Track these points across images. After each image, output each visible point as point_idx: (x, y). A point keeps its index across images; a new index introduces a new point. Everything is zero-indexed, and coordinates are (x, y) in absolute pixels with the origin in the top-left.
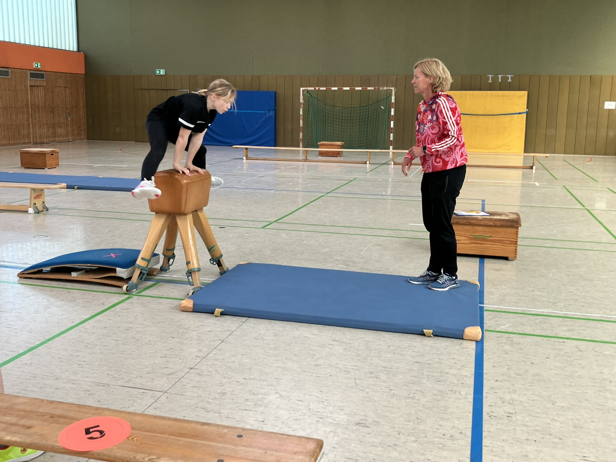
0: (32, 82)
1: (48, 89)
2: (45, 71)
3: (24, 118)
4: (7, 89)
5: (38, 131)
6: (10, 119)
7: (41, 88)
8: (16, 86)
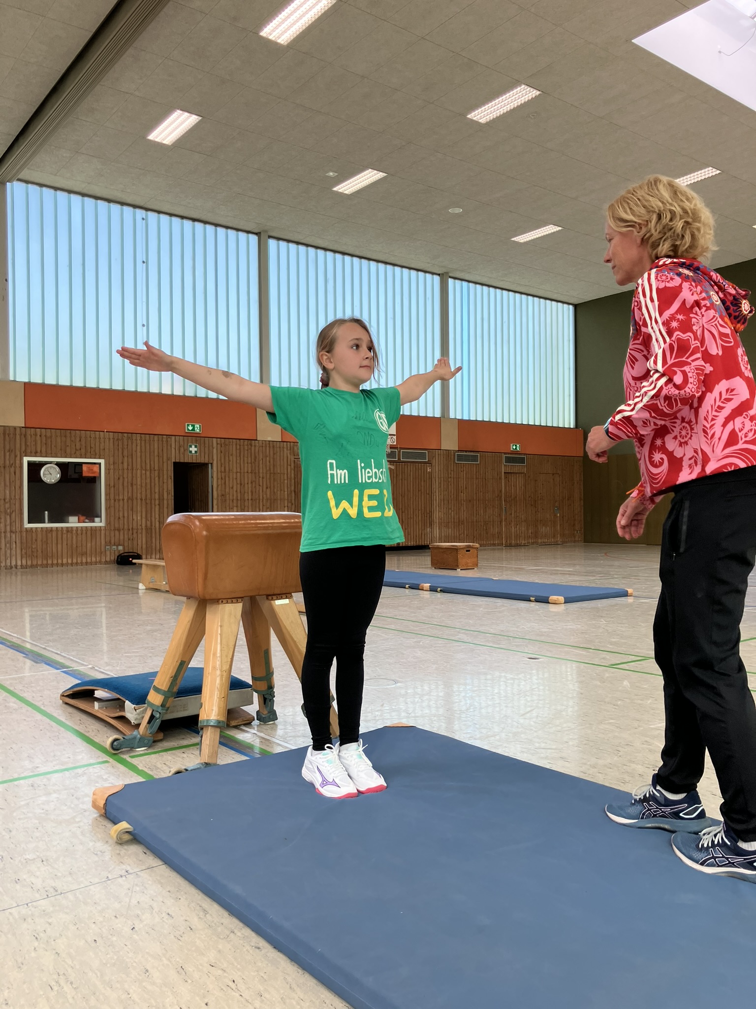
0: (507, 468)
1: (529, 477)
2: (527, 454)
3: (494, 513)
4: (475, 477)
5: (513, 531)
6: (476, 514)
7: (520, 475)
8: (485, 473)
